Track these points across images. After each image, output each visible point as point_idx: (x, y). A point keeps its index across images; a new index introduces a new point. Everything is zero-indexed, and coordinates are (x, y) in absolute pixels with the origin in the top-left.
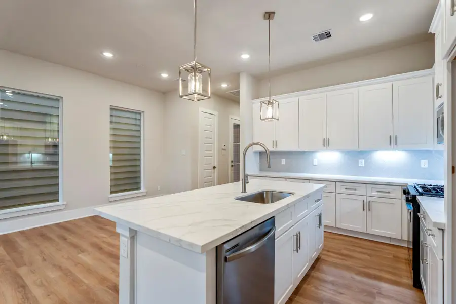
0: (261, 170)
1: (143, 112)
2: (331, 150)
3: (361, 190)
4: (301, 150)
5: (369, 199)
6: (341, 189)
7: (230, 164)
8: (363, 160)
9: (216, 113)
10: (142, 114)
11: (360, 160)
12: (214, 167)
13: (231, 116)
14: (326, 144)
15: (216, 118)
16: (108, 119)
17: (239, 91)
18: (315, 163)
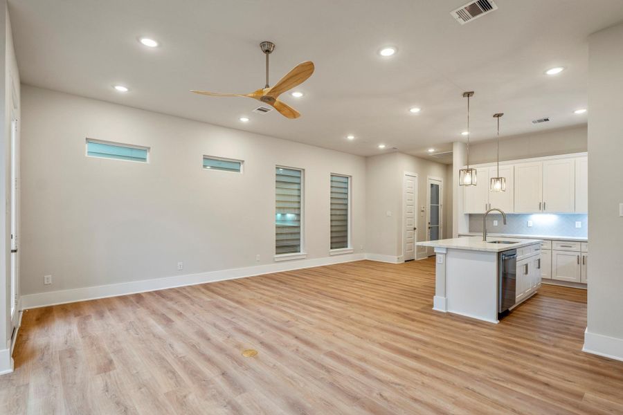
0: (470, 231)
1: (351, 176)
2: (546, 213)
3: (576, 247)
4: (517, 212)
5: (583, 254)
6: (556, 246)
7: (427, 226)
8: (580, 222)
9: (416, 175)
10: (349, 179)
11: (577, 222)
12: (415, 229)
13: (429, 177)
14: (542, 207)
15: (416, 179)
16: (329, 184)
17: (452, 153)
18: (530, 224)
